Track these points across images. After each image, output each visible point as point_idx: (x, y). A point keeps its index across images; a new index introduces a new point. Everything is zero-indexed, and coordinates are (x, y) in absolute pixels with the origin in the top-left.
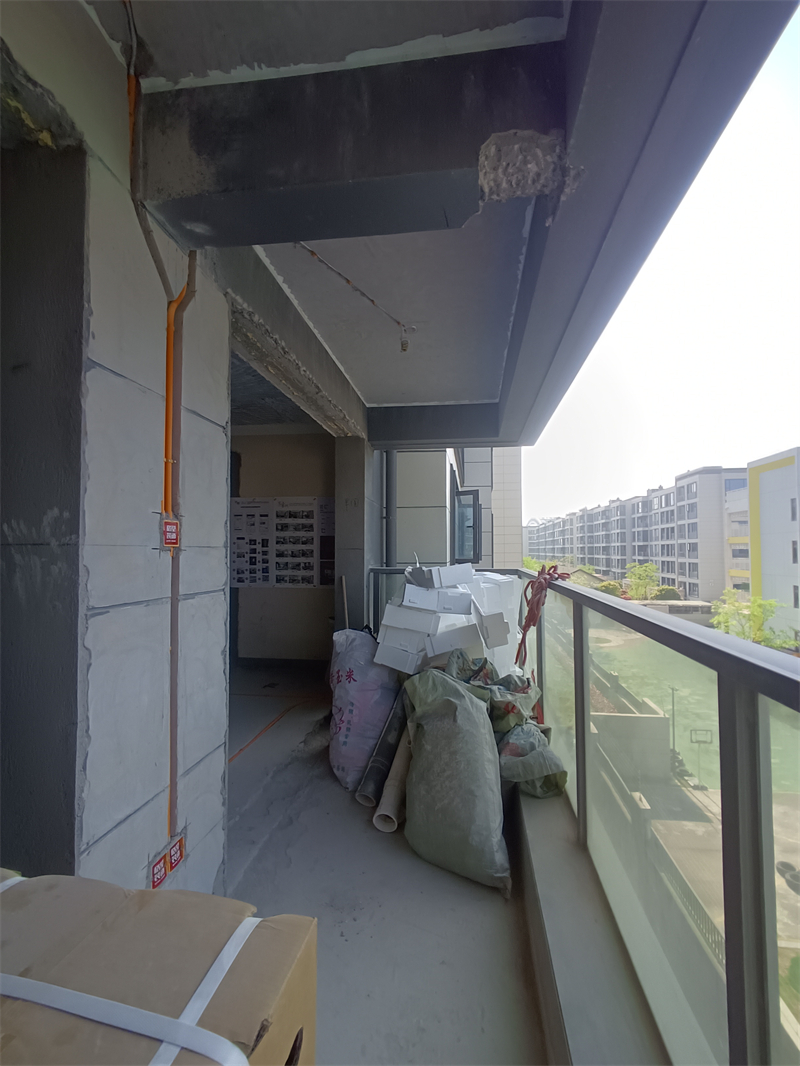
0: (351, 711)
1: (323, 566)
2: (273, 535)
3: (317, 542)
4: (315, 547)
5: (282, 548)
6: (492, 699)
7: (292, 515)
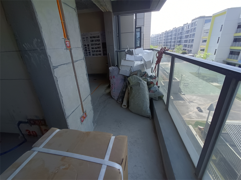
0: (115, 85)
1: (103, 51)
2: (90, 43)
3: (101, 44)
4: (101, 46)
5: (93, 46)
6: (147, 81)
7: (94, 37)
